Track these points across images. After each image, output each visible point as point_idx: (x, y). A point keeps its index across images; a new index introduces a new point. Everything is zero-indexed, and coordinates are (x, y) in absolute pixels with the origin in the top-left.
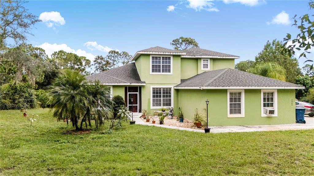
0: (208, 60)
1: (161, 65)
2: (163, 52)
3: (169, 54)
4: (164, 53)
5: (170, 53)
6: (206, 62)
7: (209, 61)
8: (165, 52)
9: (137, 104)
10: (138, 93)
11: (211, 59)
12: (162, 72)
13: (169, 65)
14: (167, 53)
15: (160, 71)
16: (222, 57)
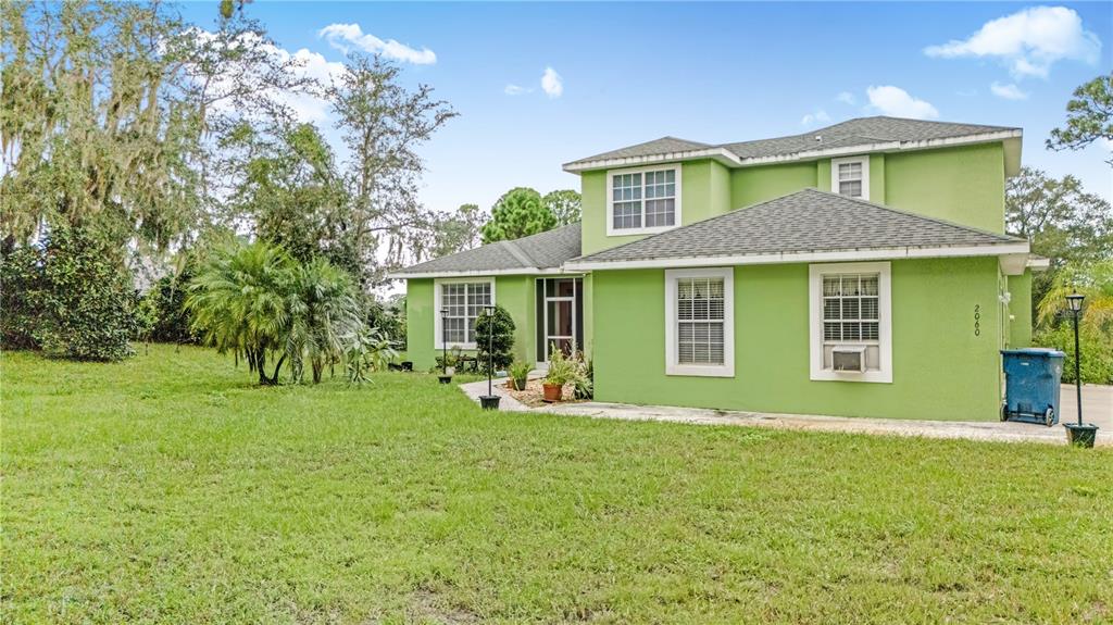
0: (860, 164)
1: (643, 200)
2: (641, 156)
3: (661, 158)
4: (645, 160)
5: (665, 154)
6: (850, 170)
7: (866, 163)
8: (648, 155)
9: (571, 335)
10: (573, 299)
11: (872, 155)
12: (647, 225)
13: (668, 200)
14: (653, 159)
15: (638, 224)
16: (923, 144)
